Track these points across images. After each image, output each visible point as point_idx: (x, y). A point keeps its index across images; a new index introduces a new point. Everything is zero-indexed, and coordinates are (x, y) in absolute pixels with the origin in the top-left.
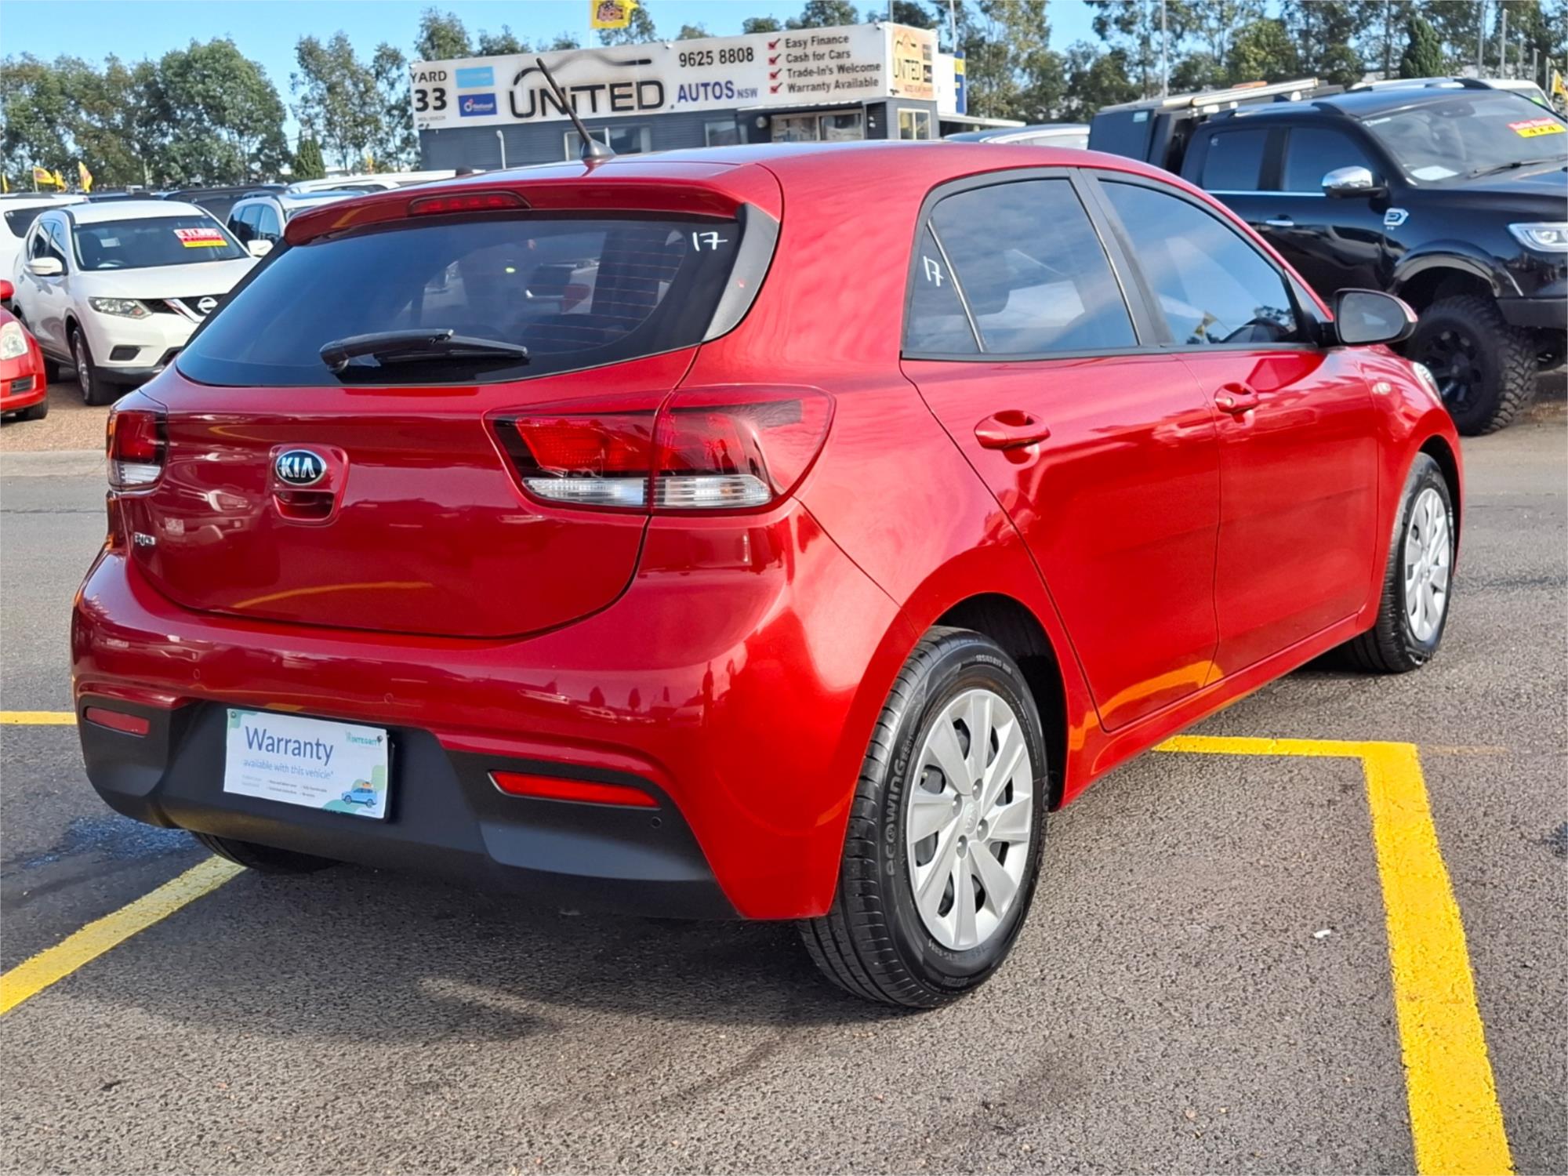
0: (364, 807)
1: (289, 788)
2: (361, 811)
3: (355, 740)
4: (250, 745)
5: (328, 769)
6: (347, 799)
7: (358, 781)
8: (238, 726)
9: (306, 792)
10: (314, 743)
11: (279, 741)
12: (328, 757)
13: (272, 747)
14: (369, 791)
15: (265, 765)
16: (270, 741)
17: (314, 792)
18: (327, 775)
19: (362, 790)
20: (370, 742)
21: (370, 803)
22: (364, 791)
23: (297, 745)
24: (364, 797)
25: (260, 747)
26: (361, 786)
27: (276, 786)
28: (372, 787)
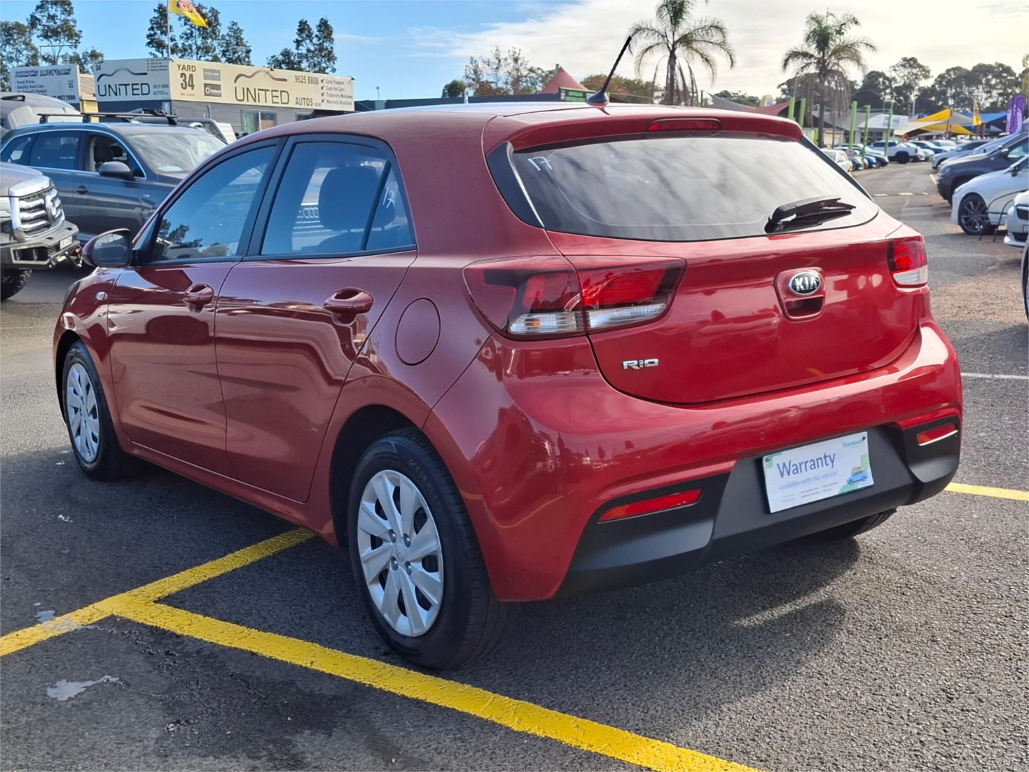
0: (862, 482)
1: (814, 491)
2: (860, 485)
3: (848, 445)
4: (782, 475)
5: (834, 470)
6: (851, 482)
7: (854, 469)
8: (771, 466)
9: (826, 488)
10: (822, 457)
11: (800, 464)
12: (832, 462)
13: (797, 471)
14: (862, 472)
15: (796, 484)
16: (795, 467)
17: (829, 487)
18: (835, 474)
19: (857, 473)
20: (858, 442)
21: (864, 478)
22: (858, 472)
23: (812, 463)
24: (860, 476)
25: (789, 473)
26: (856, 471)
27: (805, 494)
28: (862, 469)
